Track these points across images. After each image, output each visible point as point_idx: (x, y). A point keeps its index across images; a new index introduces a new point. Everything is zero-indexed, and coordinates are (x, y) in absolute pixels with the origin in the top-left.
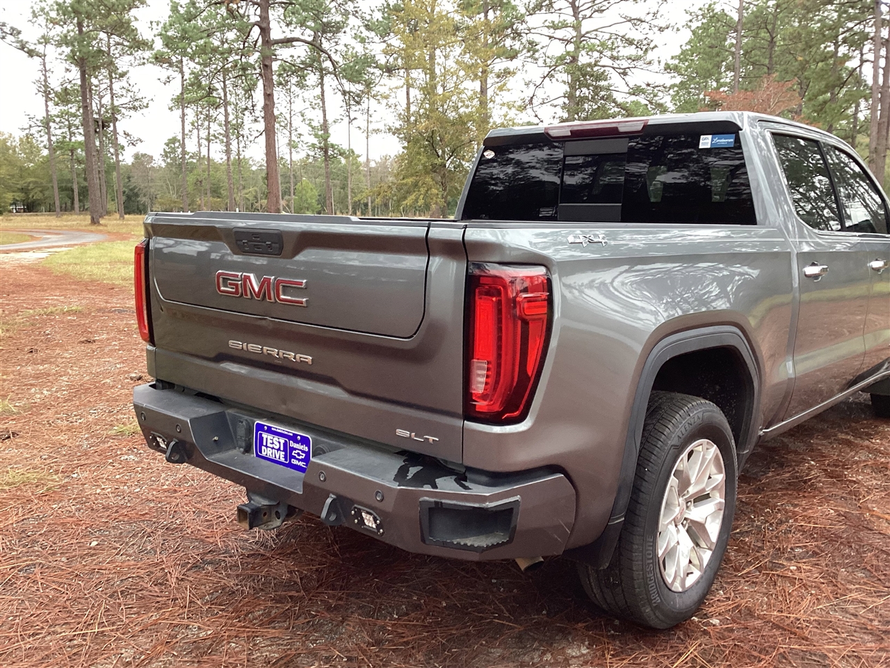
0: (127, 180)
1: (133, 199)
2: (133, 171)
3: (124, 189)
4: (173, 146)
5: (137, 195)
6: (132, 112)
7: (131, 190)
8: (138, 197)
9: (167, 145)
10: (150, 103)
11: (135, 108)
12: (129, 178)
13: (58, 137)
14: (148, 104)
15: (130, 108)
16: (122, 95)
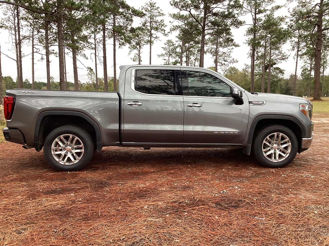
0: (287, 85)
1: (288, 91)
2: (289, 81)
3: (285, 88)
4: (305, 71)
5: (290, 90)
6: (282, 61)
7: (288, 88)
8: (290, 91)
9: (303, 71)
10: (289, 57)
11: (283, 59)
12: (287, 84)
13: (258, 71)
14: (288, 57)
15: (281, 59)
16: (279, 55)
